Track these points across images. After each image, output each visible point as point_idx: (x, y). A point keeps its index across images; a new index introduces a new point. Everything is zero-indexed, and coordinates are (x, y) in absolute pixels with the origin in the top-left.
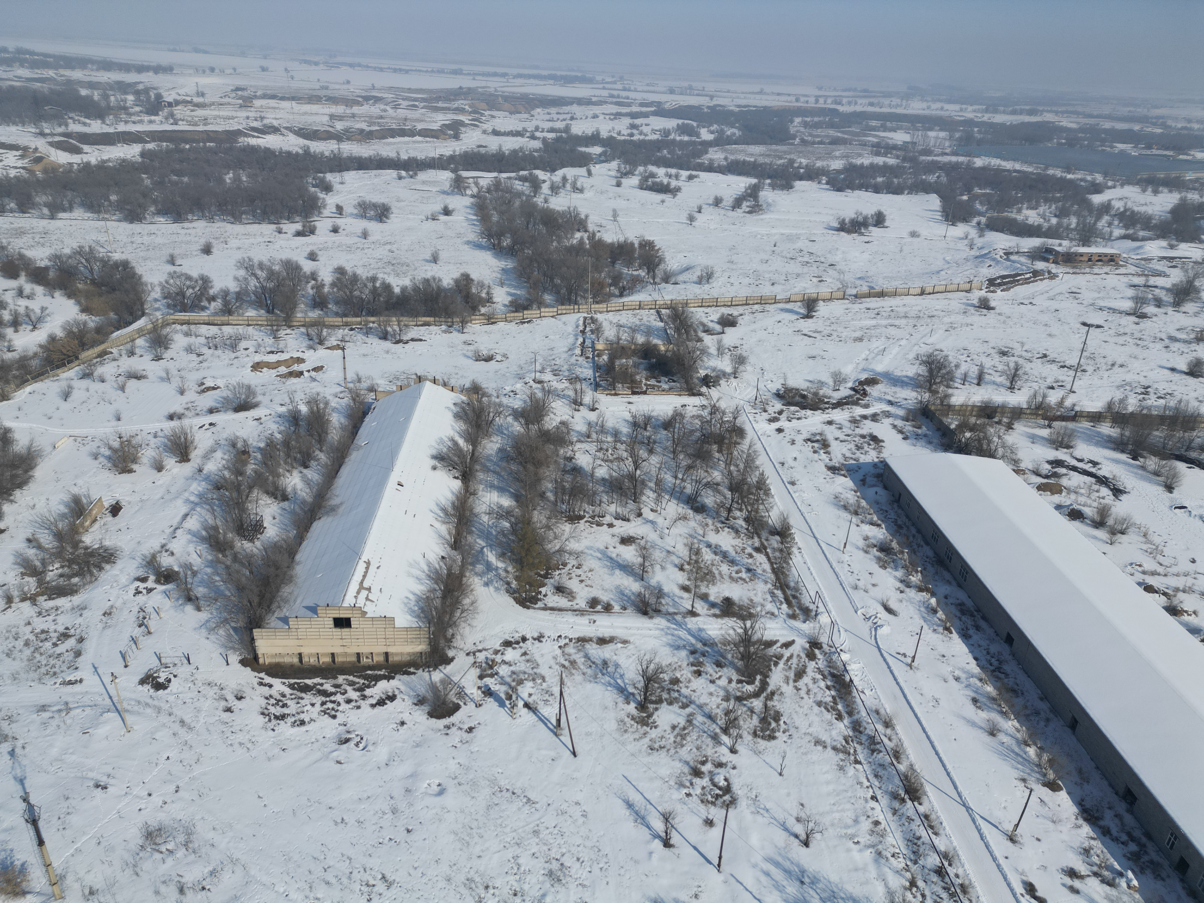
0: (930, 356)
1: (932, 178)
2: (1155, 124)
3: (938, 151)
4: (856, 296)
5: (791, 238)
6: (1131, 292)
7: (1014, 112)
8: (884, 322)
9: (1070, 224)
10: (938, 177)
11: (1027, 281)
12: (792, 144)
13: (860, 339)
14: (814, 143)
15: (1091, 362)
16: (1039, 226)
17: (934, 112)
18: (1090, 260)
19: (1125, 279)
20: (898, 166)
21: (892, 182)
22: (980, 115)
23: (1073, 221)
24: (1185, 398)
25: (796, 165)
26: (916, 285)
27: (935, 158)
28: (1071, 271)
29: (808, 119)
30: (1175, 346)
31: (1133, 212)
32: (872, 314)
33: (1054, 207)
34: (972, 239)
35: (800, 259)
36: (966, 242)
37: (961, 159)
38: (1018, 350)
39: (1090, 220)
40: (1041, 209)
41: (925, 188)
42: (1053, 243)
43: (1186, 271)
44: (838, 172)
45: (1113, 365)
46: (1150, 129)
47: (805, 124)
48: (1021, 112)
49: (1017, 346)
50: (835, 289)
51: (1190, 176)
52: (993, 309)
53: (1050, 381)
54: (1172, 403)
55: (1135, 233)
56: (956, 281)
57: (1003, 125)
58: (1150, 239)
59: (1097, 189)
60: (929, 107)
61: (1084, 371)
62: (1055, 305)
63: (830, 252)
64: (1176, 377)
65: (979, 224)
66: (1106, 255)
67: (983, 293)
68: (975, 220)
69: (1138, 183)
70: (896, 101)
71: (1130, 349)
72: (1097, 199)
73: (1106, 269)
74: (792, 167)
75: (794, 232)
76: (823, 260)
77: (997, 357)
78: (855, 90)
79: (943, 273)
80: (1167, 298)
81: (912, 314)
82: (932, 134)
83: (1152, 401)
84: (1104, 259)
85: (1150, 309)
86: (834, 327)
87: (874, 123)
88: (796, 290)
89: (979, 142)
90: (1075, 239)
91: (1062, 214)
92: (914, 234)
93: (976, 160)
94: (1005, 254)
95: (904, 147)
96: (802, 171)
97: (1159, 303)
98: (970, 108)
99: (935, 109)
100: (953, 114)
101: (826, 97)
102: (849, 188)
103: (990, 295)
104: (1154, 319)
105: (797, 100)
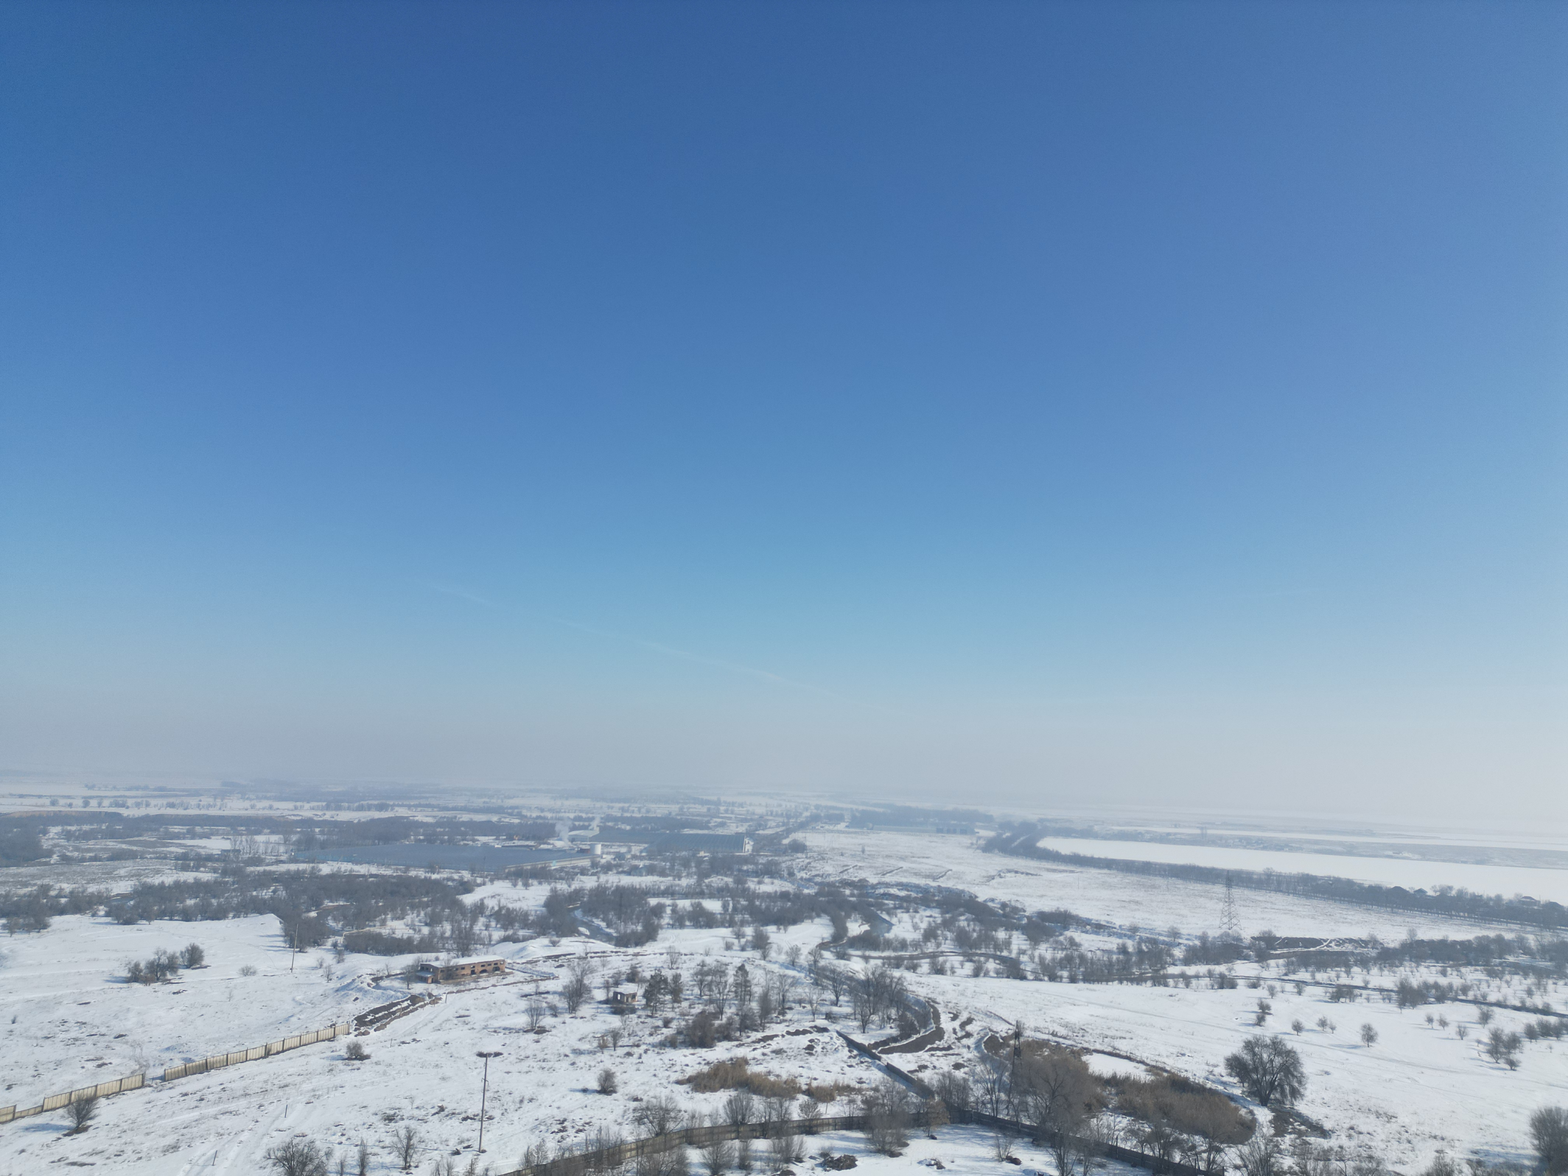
0: (287, 1148)
1: (266, 894)
2: (511, 814)
3: (269, 858)
4: (163, 1078)
5: (43, 1005)
6: (523, 1004)
7: (361, 808)
8: (213, 1110)
9: (443, 933)
10: (274, 892)
11: (405, 1012)
12: (46, 864)
13: (175, 1148)
14: (83, 860)
15: (496, 1104)
16: (410, 940)
17: (260, 812)
18: (473, 972)
19: (514, 989)
20: (216, 882)
21: (211, 904)
22: (320, 813)
23: (447, 928)
24: (604, 1123)
25: (53, 893)
26: (256, 1047)
27: (268, 868)
28: (455, 989)
29: (73, 828)
30: (582, 1060)
31: (508, 909)
32: (191, 1101)
33: (422, 914)
34: (329, 967)
35: (62, 1036)
36: (321, 972)
37: (302, 866)
38: (407, 1110)
39: (466, 924)
40: (408, 919)
41: (260, 908)
42: (428, 958)
43: (573, 969)
44: (124, 897)
45: (521, 1101)
46: (507, 820)
47: (68, 836)
48: (369, 808)
49: (405, 1103)
50: (128, 1073)
51: (554, 865)
52: (367, 1057)
53: (453, 1145)
54: (593, 1136)
55: (515, 934)
56: (314, 1027)
57: (349, 824)
58: (531, 938)
59: (467, 888)
60: (253, 807)
61: (490, 1118)
62: (442, 1036)
63: (116, 1017)
64: (591, 1098)
65: (335, 945)
66: (489, 963)
67: (352, 1038)
68: (330, 941)
69: (507, 877)
70: (206, 800)
71: (538, 1075)
72: (468, 899)
73: (493, 980)
74: (46, 896)
75: (51, 994)
76: (103, 1030)
77: (381, 1126)
78: (146, 788)
79: (293, 1019)
80: (562, 1004)
81: (256, 1088)
82: (260, 838)
83: (573, 1139)
84: (488, 968)
85: (547, 1021)
86: (126, 1138)
87: (176, 829)
88: (56, 1089)
89: (323, 845)
90: (453, 950)
91: (433, 921)
92: (247, 972)
93: (321, 866)
94: (374, 980)
95: (224, 856)
96: (63, 900)
97: (555, 1012)
98: (307, 806)
99: (261, 808)
100: (286, 813)
101: (101, 798)
102: (142, 917)
103: (361, 1038)
104: (554, 1031)
105: (53, 803)
